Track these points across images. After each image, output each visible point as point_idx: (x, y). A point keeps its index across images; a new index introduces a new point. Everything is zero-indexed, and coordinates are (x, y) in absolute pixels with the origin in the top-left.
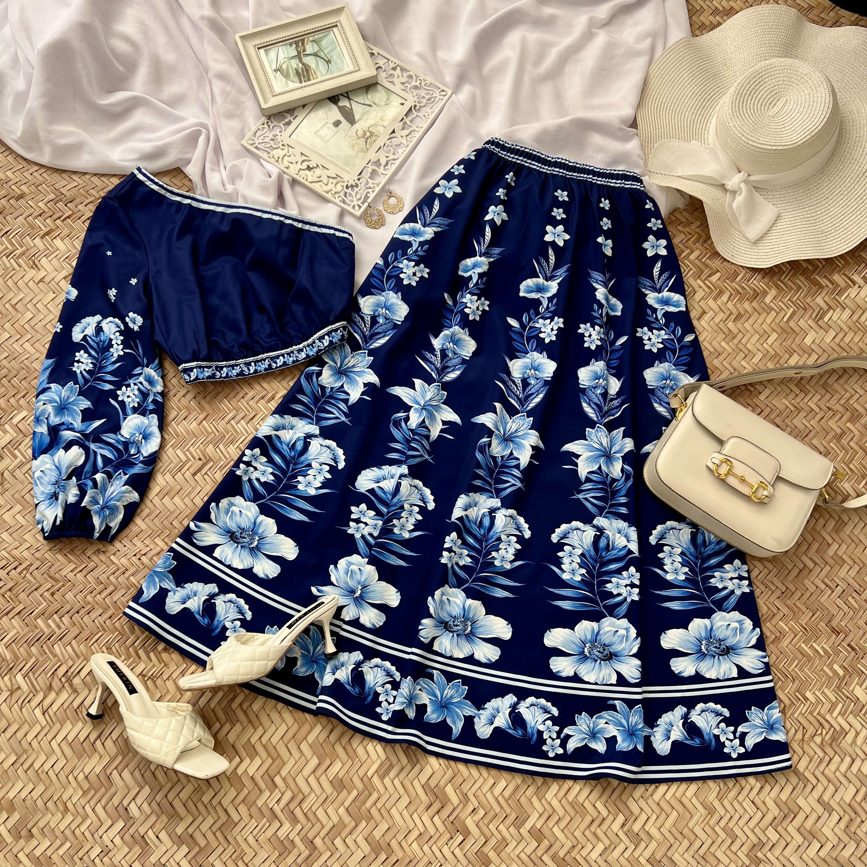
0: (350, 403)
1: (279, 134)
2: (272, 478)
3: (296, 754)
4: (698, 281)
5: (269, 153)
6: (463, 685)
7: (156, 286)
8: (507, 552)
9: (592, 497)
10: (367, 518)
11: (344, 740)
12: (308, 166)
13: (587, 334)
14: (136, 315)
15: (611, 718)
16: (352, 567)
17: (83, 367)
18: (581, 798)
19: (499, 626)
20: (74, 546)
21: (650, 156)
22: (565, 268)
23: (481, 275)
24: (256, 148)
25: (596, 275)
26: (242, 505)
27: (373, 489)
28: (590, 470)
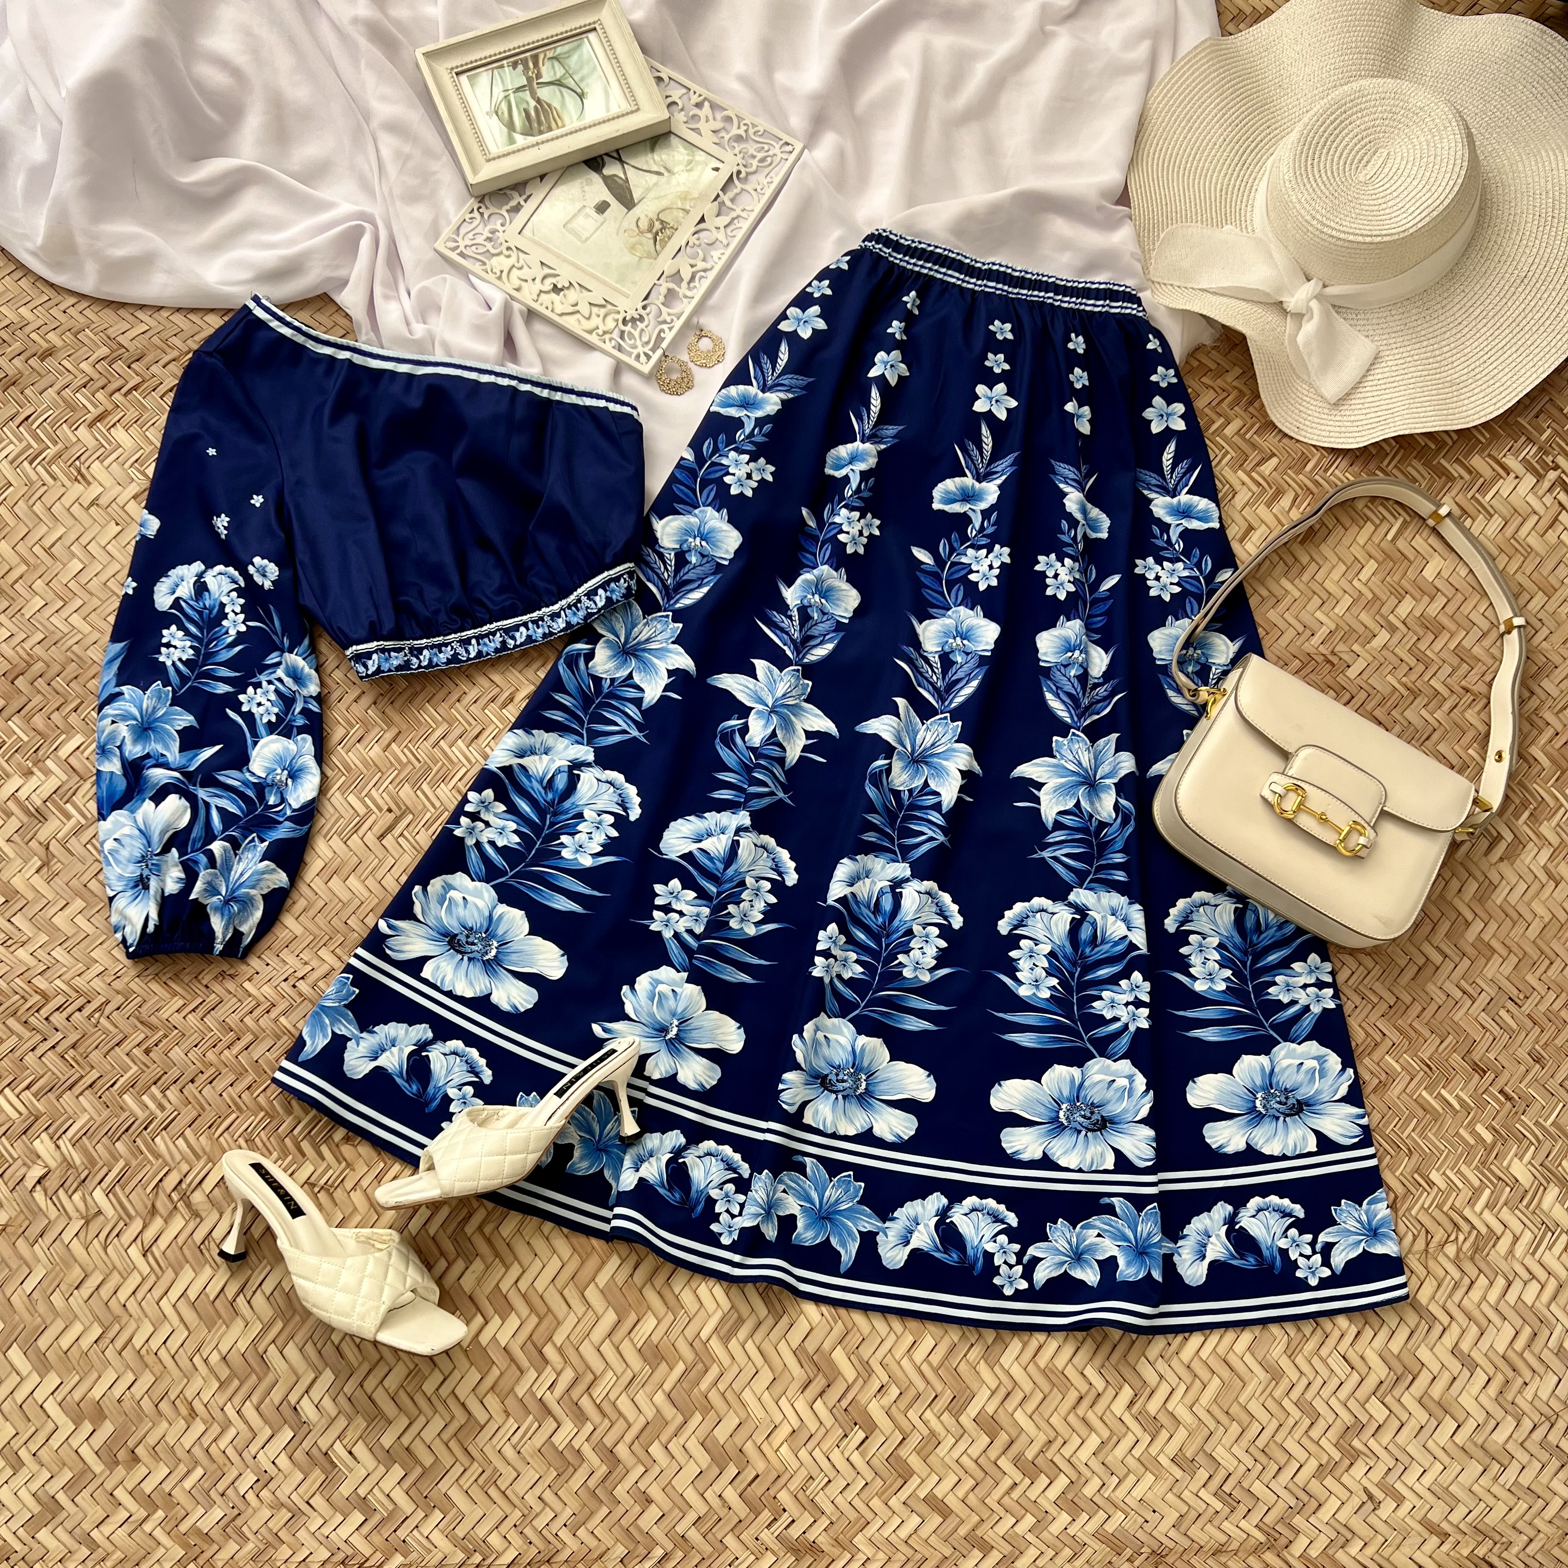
0: (645, 705)
1: (501, 229)
2: (517, 839)
3: (579, 1308)
4: (1240, 473)
5: (484, 264)
6: (856, 1180)
7: (297, 506)
8: (924, 953)
9: (1065, 855)
10: (683, 904)
11: (659, 1281)
12: (555, 286)
13: (1050, 573)
14: (266, 561)
15: (1107, 1227)
16: (661, 988)
17: (176, 654)
18: (1060, 1362)
19: (915, 1079)
20: (180, 967)
21: (1154, 254)
22: (1010, 459)
23: (864, 475)
24: (462, 255)
25: (1065, 470)
26: (467, 888)
27: (690, 853)
28: (1062, 809)
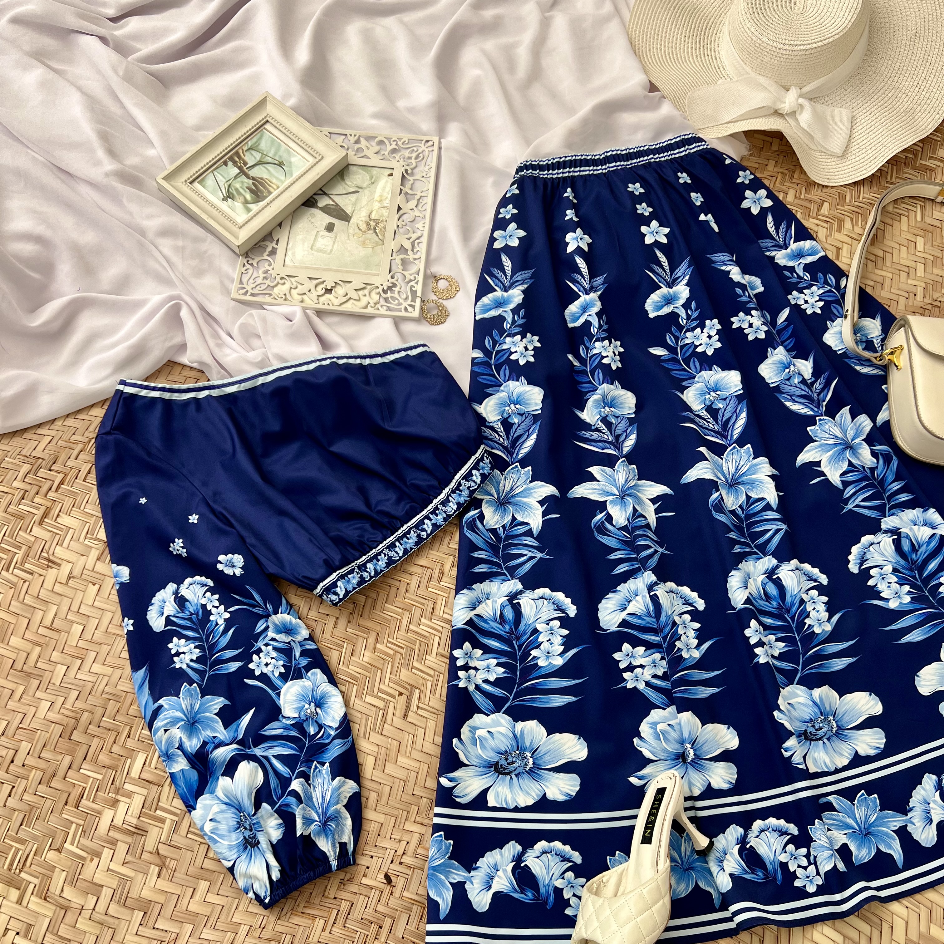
0: (535, 533)
1: (270, 268)
2: (501, 670)
5: (270, 294)
6: (869, 795)
8: (818, 611)
10: (639, 658)
12: (326, 289)
13: (745, 326)
14: (229, 556)
16: (660, 727)
17: (187, 658)
19: (863, 702)
21: (687, 114)
23: (599, 315)
24: (252, 295)
25: (719, 257)
26: (486, 723)
27: (624, 620)
28: (841, 472)
